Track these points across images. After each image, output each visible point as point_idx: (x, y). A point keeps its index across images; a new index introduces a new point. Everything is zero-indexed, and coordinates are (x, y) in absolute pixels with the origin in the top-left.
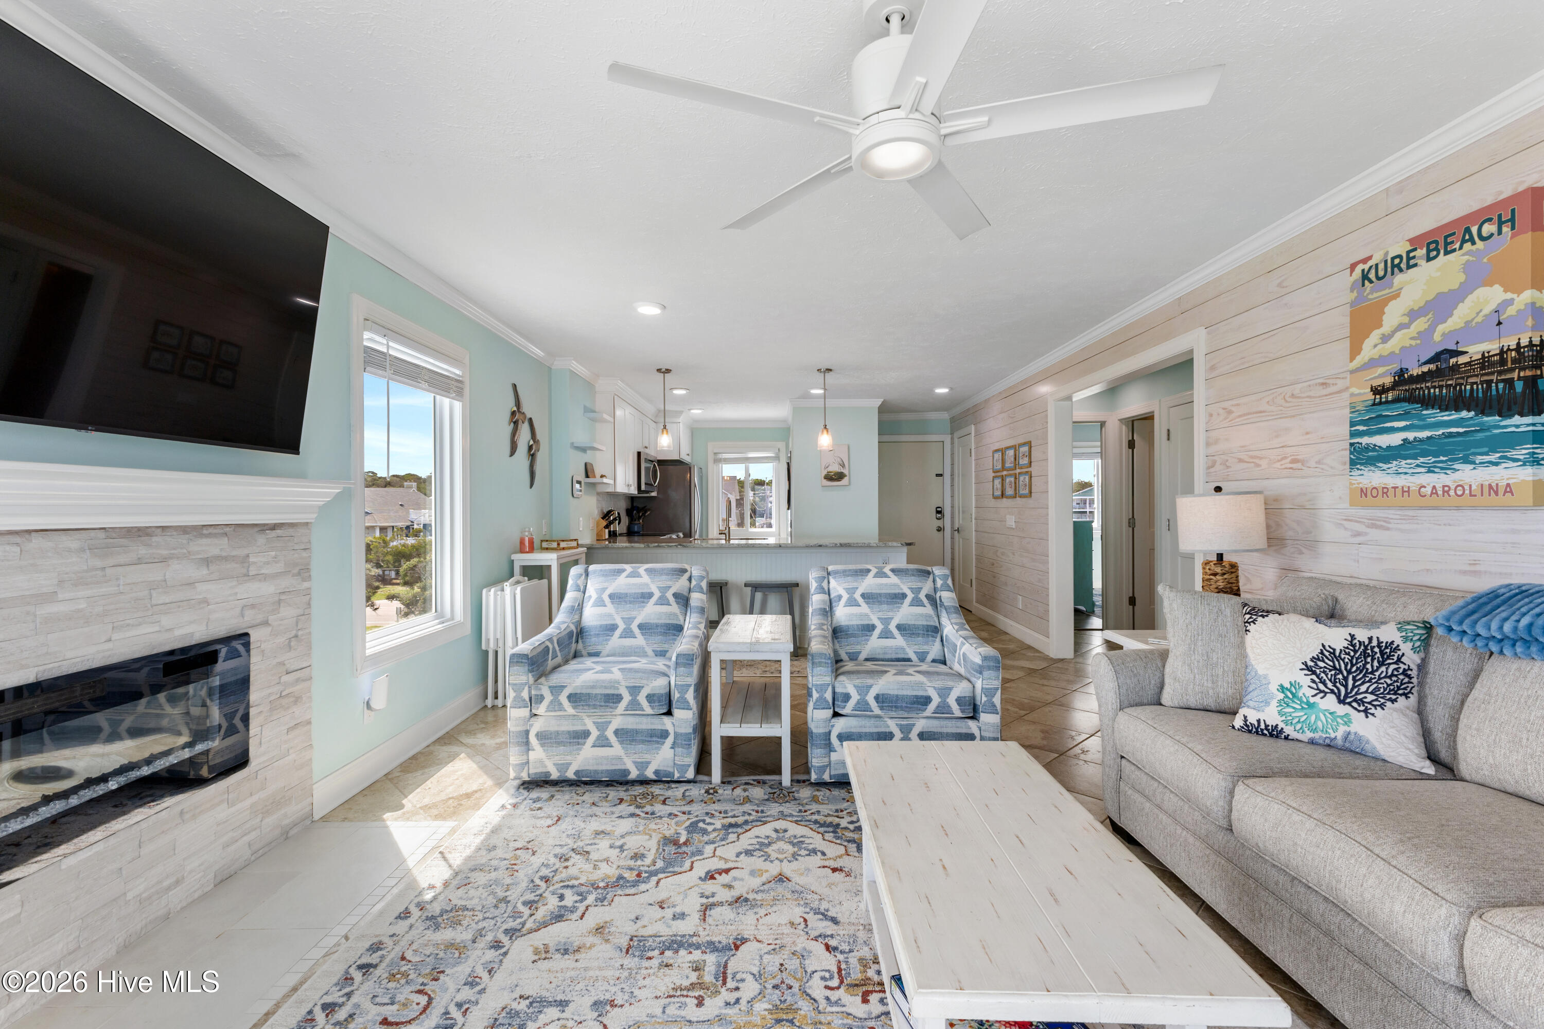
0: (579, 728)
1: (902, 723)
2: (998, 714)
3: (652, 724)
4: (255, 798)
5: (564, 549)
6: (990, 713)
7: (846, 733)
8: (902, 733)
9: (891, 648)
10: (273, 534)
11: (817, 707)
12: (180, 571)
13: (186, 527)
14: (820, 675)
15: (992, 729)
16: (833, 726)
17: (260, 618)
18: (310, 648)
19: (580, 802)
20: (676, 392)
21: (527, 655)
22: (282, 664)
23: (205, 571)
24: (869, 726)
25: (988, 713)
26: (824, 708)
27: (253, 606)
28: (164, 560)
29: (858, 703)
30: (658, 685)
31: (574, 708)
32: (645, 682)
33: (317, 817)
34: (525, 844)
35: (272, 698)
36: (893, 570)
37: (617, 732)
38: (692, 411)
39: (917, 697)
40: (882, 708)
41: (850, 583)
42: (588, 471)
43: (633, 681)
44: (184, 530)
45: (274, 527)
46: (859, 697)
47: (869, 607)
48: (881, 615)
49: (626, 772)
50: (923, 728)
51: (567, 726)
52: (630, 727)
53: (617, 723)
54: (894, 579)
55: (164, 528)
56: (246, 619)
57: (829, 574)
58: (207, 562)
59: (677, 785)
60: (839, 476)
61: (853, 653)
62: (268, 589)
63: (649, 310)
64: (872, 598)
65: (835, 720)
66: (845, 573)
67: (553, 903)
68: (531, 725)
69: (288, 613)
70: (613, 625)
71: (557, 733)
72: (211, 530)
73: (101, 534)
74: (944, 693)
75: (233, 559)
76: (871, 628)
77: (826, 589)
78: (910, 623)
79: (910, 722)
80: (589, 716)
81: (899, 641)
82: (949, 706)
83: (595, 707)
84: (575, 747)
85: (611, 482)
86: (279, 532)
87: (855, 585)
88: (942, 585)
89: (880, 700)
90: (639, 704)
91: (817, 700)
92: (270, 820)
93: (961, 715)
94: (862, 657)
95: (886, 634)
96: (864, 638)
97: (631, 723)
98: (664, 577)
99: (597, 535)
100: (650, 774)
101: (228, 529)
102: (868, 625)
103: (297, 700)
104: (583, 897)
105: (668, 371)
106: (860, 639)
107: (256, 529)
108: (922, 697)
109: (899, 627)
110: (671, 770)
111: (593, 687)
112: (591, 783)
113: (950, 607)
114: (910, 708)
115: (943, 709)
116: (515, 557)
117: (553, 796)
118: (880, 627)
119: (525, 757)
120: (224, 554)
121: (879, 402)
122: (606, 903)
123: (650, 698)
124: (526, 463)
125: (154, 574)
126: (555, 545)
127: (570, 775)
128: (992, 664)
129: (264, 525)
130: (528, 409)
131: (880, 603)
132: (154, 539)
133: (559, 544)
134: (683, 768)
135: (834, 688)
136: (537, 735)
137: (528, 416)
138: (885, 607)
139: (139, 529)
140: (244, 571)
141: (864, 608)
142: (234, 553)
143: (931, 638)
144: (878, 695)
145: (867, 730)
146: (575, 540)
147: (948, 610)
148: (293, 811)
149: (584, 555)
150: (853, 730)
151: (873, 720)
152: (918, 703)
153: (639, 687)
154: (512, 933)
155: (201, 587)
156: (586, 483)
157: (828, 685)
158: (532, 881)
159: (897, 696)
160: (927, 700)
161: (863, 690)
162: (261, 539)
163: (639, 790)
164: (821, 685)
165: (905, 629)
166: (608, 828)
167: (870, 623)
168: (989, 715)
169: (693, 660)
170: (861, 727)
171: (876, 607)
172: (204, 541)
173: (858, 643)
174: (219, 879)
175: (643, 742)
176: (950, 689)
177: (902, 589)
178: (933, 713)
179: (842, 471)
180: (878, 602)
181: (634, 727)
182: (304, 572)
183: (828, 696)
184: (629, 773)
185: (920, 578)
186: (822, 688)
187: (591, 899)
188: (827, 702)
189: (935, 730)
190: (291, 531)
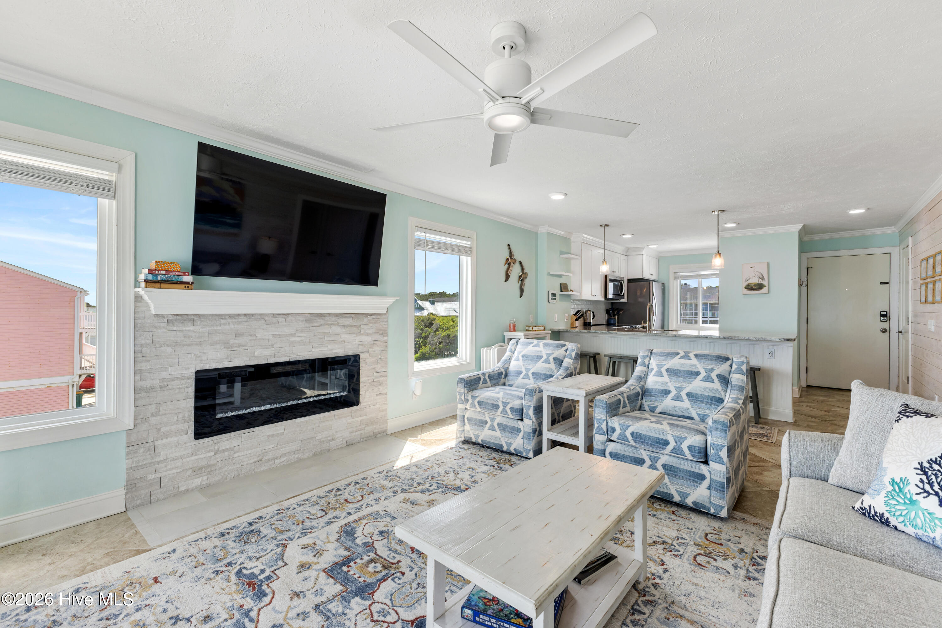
0: (483, 419)
1: (651, 455)
2: (724, 465)
3: (514, 424)
4: (362, 418)
5: (535, 331)
6: (718, 463)
7: (615, 452)
8: (651, 461)
9: (679, 408)
10: (370, 317)
11: (597, 432)
12: (336, 329)
13: (337, 314)
14: (599, 413)
15: (718, 475)
16: (607, 446)
17: (365, 350)
18: (386, 363)
19: (477, 454)
20: (625, 236)
21: (465, 379)
22: (374, 369)
23: (344, 330)
24: (629, 452)
25: (715, 462)
26: (601, 434)
27: (362, 345)
28: (330, 325)
29: (620, 435)
30: (517, 403)
31: (480, 408)
32: (511, 401)
33: (388, 433)
34: (440, 463)
35: (370, 381)
36: (696, 355)
37: (498, 424)
38: (650, 247)
39: (659, 439)
40: (635, 441)
41: (661, 361)
42: (564, 287)
43: (506, 399)
44: (337, 315)
45: (371, 315)
46: (621, 432)
47: (670, 378)
48: (677, 384)
49: (502, 446)
50: (666, 461)
51: (478, 417)
52: (504, 423)
53: (498, 420)
54: (694, 361)
55: (329, 314)
56: (359, 349)
57: (651, 354)
58: (345, 327)
59: (524, 459)
60: (759, 287)
61: (653, 407)
62: (368, 339)
63: (558, 197)
64: (673, 373)
65: (608, 443)
66: (661, 354)
67: (427, 485)
68: (465, 413)
69: (377, 349)
70: (520, 371)
71: (475, 419)
72: (346, 315)
73: (309, 316)
74: (679, 440)
75: (355, 326)
76: (668, 392)
77: (647, 364)
78: (697, 392)
79: (658, 455)
80: (488, 414)
81: (686, 404)
82: (682, 450)
83: (488, 409)
84: (482, 428)
85: (579, 294)
86: (373, 317)
87: (664, 362)
88: (736, 369)
89: (635, 436)
90: (507, 412)
91: (597, 428)
92: (369, 429)
93: (692, 458)
94: (658, 410)
95: (678, 398)
96: (661, 398)
97: (504, 421)
98: (551, 348)
99: (571, 324)
100: (512, 450)
101: (352, 315)
102: (666, 390)
103: (381, 384)
104: (439, 488)
105: (607, 225)
106: (658, 398)
107: (364, 316)
108: (662, 439)
109: (688, 395)
110: (522, 450)
111: (488, 399)
112: (488, 447)
113: (735, 386)
114: (654, 445)
115: (677, 451)
116: (505, 333)
117: (469, 449)
118: (674, 392)
119: (462, 428)
120: (351, 324)
121: (800, 226)
122: (443, 494)
123: (511, 409)
124: (517, 286)
125: (326, 330)
126: (531, 328)
127: (479, 441)
128: (719, 427)
129: (368, 314)
130: (518, 256)
131: (679, 376)
132: (326, 318)
133: (532, 328)
134: (528, 451)
135: (607, 423)
136: (467, 418)
137: (518, 259)
138: (681, 379)
139: (321, 314)
140: (359, 331)
141: (666, 378)
142: (355, 324)
143: (713, 406)
144: (633, 432)
145: (628, 454)
146: (543, 326)
147: (733, 388)
148: (377, 428)
149: (549, 335)
150: (619, 452)
151: (632, 448)
152: (660, 443)
153: (507, 403)
154: (404, 490)
155: (342, 336)
156: (560, 295)
157: (604, 420)
158: (428, 476)
159: (646, 435)
160: (666, 443)
161: (625, 427)
162: (366, 320)
163: (507, 456)
164: (600, 419)
165: (693, 397)
166: (476, 467)
167: (668, 389)
168: (716, 464)
169: (533, 393)
170: (623, 451)
171: (675, 379)
172: (344, 319)
173: (656, 401)
174: (348, 444)
175: (509, 432)
176: (685, 439)
177: (698, 368)
178: (671, 452)
179: (762, 282)
180: (677, 375)
181: (506, 423)
182: (384, 333)
183: (604, 427)
184: (503, 447)
185: (717, 362)
186: (600, 422)
187: (441, 490)
188: (603, 430)
189: (675, 465)
190: (379, 317)
